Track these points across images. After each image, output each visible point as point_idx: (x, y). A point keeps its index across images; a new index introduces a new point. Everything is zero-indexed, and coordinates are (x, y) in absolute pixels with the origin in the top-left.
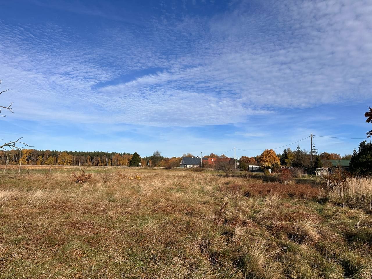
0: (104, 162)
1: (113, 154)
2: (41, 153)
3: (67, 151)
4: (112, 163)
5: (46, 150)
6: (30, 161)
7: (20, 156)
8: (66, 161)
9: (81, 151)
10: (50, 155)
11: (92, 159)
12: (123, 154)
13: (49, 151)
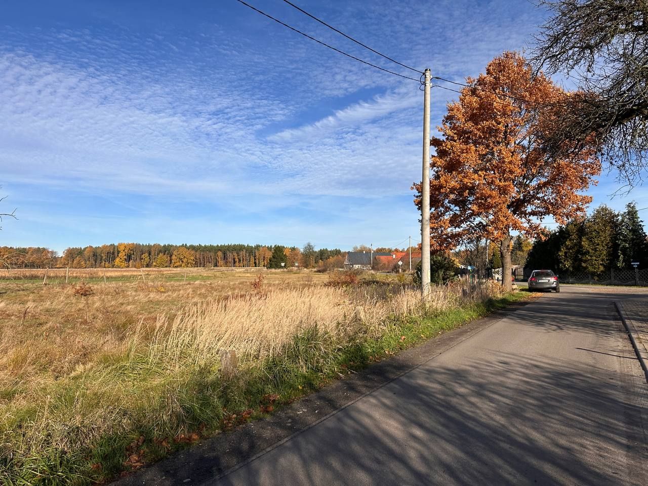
0: (243, 260)
1: (258, 247)
2: (147, 249)
3: (186, 244)
4: (255, 263)
5: (155, 244)
6: (131, 261)
7: (116, 254)
8: (185, 260)
9: (208, 244)
10: (160, 251)
11: (225, 258)
12: (273, 247)
13: (159, 245)
